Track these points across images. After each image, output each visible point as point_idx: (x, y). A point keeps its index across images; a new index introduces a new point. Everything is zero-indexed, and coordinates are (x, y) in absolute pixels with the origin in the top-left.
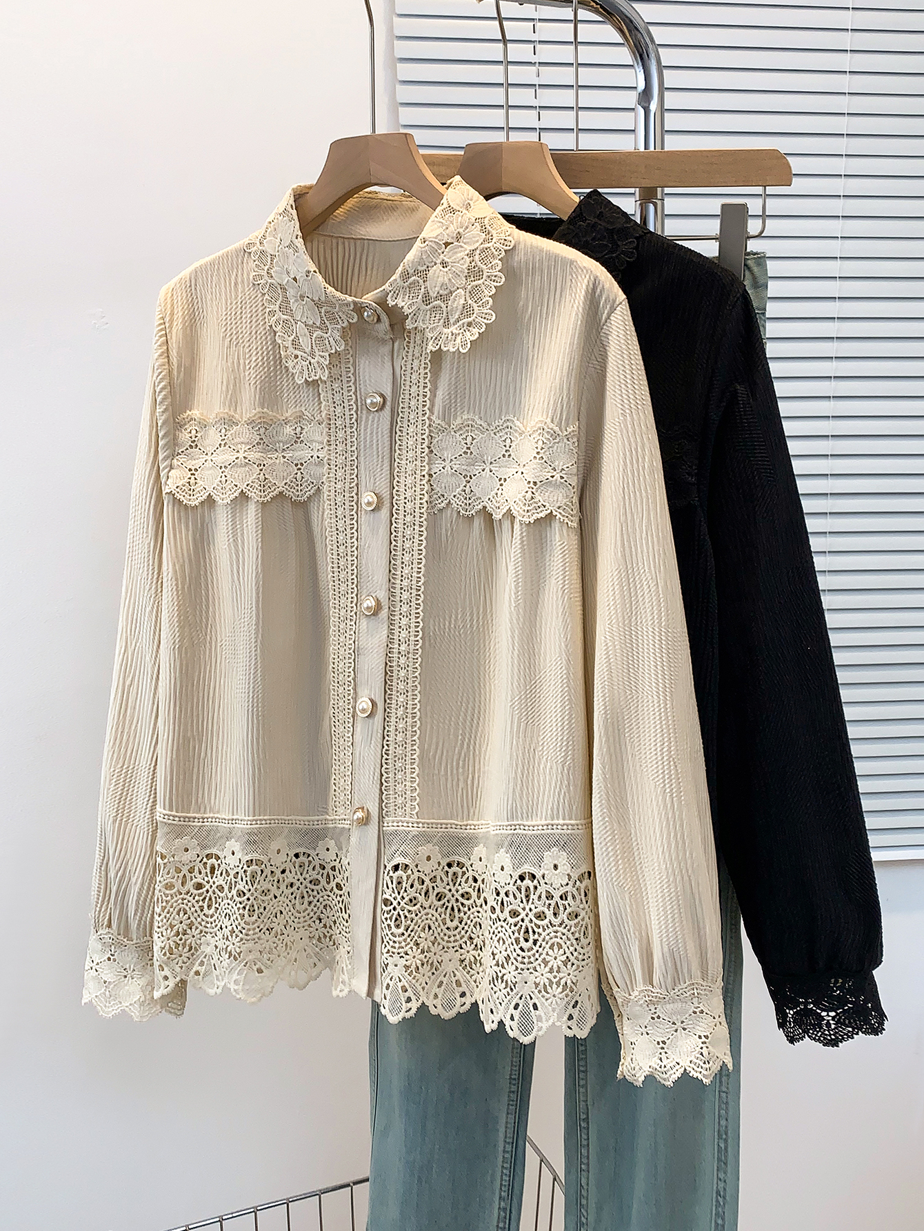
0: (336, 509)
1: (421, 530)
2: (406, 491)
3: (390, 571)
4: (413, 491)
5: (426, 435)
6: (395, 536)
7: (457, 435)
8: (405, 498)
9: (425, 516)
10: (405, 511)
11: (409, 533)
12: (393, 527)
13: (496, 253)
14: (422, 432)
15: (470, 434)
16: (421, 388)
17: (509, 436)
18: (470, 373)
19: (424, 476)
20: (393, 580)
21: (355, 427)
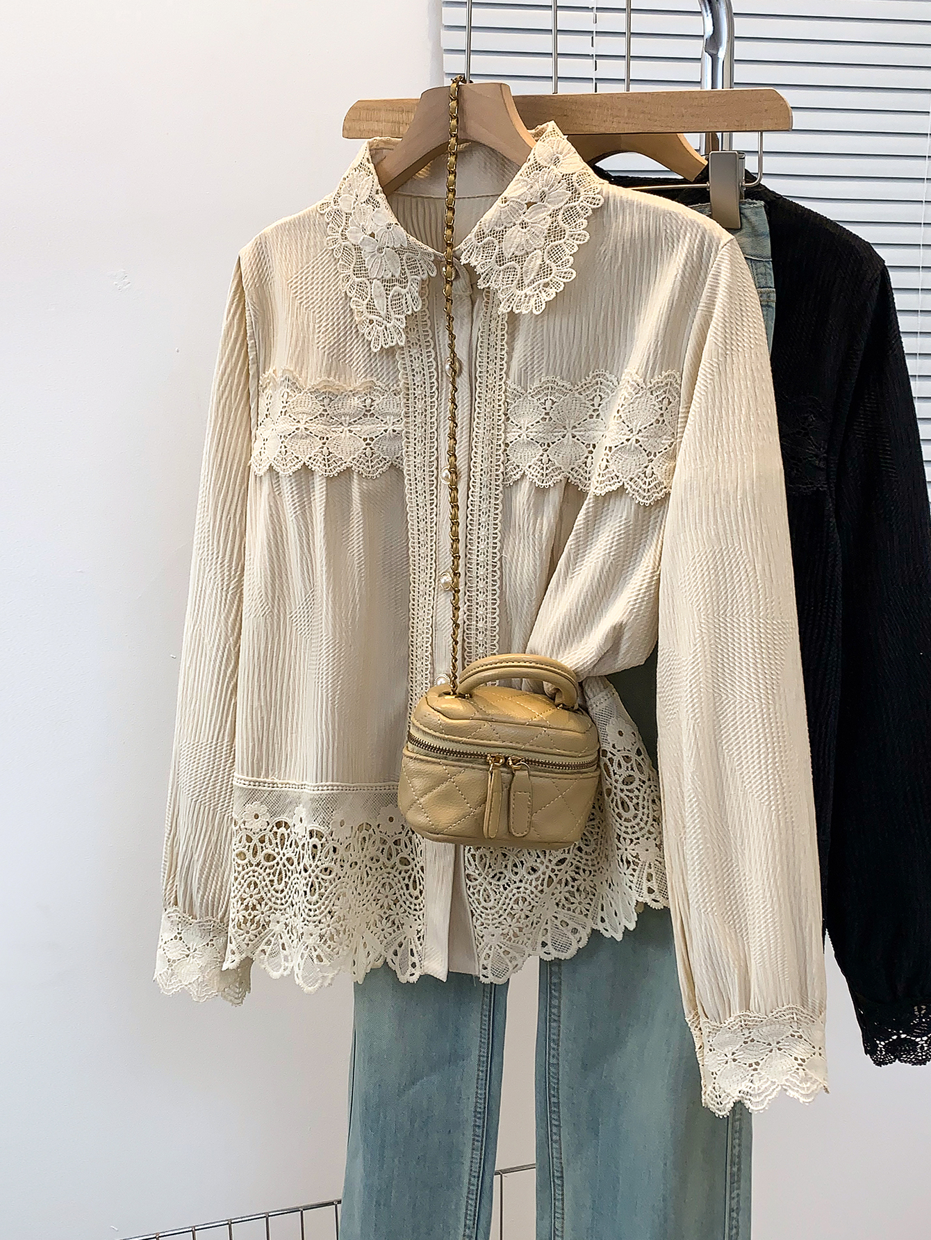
0: (416, 484)
1: (496, 503)
2: (482, 461)
3: (466, 546)
4: (489, 462)
5: (502, 400)
6: (471, 510)
7: (535, 400)
8: (482, 470)
9: (501, 489)
10: (481, 484)
11: (485, 506)
12: (469, 500)
13: (582, 212)
14: (499, 398)
15: (549, 397)
16: (499, 350)
19: (500, 446)
20: (469, 556)
21: (436, 397)
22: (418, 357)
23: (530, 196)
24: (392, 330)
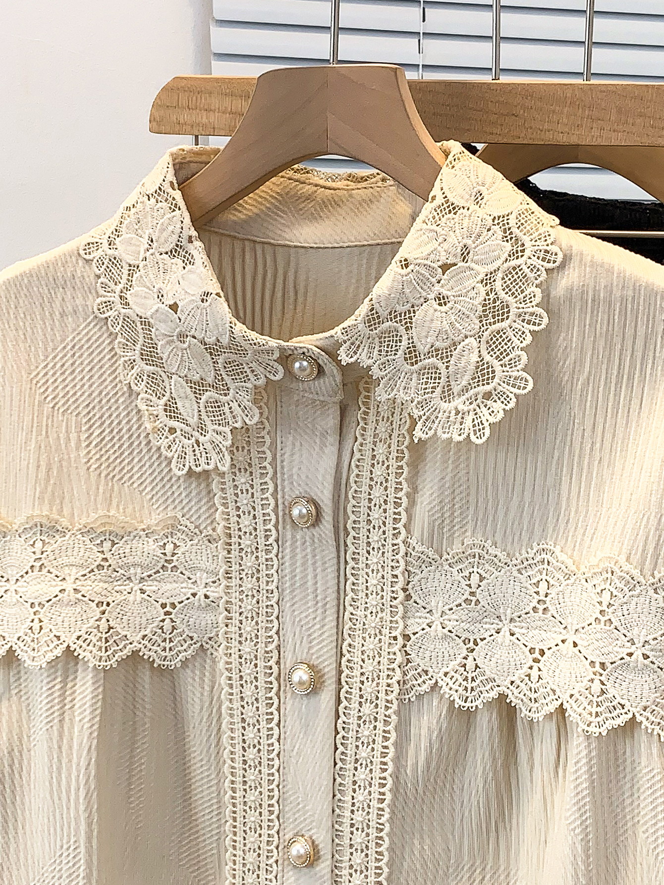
0: (242, 686)
1: (386, 729)
2: (363, 661)
3: (334, 796)
4: (375, 663)
5: (401, 569)
6: (343, 737)
7: (455, 571)
8: (362, 674)
9: (395, 707)
10: (361, 697)
11: (366, 733)
12: (340, 721)
13: (531, 275)
14: (393, 564)
15: (475, 569)
17: (544, 577)
18: (477, 467)
19: (395, 638)
20: (337, 811)
21: (275, 551)
22: (247, 490)
23: (444, 253)
24: (209, 446)
